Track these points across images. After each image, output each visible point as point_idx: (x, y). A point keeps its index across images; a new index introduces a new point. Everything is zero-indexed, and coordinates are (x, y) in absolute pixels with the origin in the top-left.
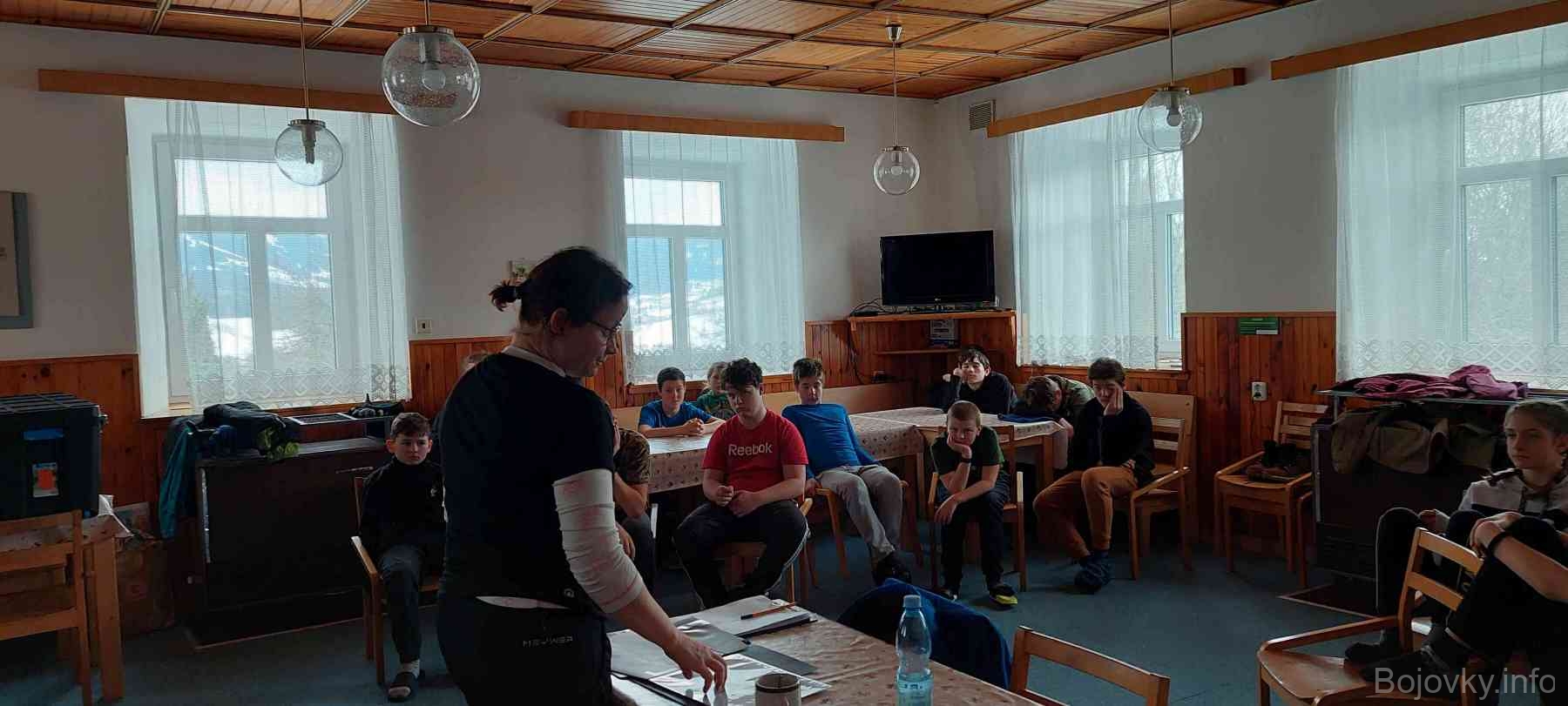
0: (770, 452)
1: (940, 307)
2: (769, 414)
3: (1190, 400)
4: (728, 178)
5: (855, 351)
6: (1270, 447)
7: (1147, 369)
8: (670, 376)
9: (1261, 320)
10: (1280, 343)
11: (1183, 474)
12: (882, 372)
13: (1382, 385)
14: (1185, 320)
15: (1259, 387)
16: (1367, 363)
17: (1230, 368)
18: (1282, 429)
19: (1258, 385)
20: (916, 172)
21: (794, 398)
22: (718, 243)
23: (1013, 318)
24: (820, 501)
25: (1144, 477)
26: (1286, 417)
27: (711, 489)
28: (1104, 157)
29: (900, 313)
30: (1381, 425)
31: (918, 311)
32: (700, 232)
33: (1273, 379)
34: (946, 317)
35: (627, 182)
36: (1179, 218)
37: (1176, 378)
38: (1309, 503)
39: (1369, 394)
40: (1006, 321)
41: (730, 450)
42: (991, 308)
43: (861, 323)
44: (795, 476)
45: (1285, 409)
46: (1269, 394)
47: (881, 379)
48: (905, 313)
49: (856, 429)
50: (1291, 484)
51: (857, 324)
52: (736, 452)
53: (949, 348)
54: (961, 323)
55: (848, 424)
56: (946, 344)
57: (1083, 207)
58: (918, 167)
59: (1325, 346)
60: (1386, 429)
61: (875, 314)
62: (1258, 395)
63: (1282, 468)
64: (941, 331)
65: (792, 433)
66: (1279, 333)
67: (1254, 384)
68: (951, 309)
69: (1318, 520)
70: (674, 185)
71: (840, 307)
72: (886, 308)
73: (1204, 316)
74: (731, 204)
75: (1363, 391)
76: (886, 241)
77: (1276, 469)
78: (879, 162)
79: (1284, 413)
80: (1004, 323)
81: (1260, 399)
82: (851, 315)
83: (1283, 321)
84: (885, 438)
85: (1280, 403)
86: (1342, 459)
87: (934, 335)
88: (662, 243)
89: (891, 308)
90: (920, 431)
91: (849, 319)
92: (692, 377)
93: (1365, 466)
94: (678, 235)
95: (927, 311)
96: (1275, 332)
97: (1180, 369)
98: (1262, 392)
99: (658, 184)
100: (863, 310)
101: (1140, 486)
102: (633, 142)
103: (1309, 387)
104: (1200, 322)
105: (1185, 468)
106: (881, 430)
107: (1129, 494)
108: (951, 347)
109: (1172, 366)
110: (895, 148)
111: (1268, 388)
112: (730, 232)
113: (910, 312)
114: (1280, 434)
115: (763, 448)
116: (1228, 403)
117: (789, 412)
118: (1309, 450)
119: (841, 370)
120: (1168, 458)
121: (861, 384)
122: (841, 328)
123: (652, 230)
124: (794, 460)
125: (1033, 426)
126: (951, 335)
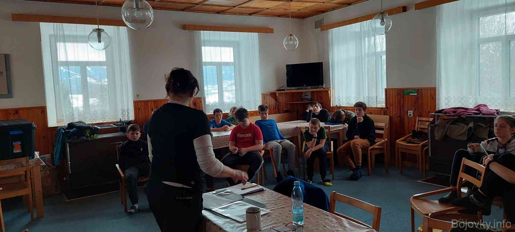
0: (251, 136)
1: (305, 87)
2: (251, 124)
3: (388, 117)
4: (236, 46)
5: (278, 103)
6: (414, 131)
7: (374, 107)
8: (217, 111)
9: (411, 90)
10: (418, 98)
11: (386, 141)
12: (287, 109)
13: (452, 111)
14: (386, 90)
15: (411, 112)
16: (446, 104)
17: (401, 106)
18: (418, 126)
19: (410, 112)
20: (297, 43)
21: (259, 118)
22: (233, 67)
23: (329, 91)
24: (267, 152)
25: (373, 143)
26: (419, 122)
27: (231, 147)
28: (359, 37)
29: (293, 90)
30: (451, 124)
31: (298, 89)
32: (227, 64)
33: (415, 110)
34: (308, 91)
35: (203, 48)
36: (384, 57)
37: (383, 110)
38: (427, 150)
39: (447, 114)
40: (328, 91)
41: (238, 135)
42: (322, 88)
43: (280, 93)
44: (260, 143)
45: (419, 119)
46: (414, 115)
47: (287, 111)
48: (294, 90)
49: (279, 128)
50: (421, 144)
51: (279, 93)
52: (240, 136)
53: (309, 101)
54: (312, 92)
55: (276, 126)
56: (308, 100)
57: (352, 54)
58: (298, 41)
59: (433, 98)
60: (452, 125)
61: (284, 90)
62: (410, 115)
63: (418, 139)
64: (306, 95)
65: (258, 130)
66: (417, 94)
67: (409, 111)
68: (309, 88)
69: (430, 155)
70: (218, 48)
71: (273, 88)
72: (288, 88)
73: (392, 89)
74: (237, 54)
75: (445, 113)
76: (288, 66)
77: (416, 139)
78: (285, 40)
79: (419, 121)
80: (326, 93)
81: (411, 116)
82: (276, 91)
83: (419, 91)
84: (288, 131)
85: (417, 117)
86: (438, 136)
87: (304, 97)
88: (214, 67)
89: (289, 88)
90: (299, 128)
91: (276, 92)
92: (225, 112)
93: (445, 138)
94: (219, 65)
95: (302, 89)
96: (416, 94)
97: (385, 107)
98: (412, 114)
99: (212, 48)
100: (281, 89)
101: (371, 145)
102: (205, 35)
103: (427, 112)
104: (391, 91)
105: (386, 139)
106: (286, 128)
107: (368, 148)
108: (310, 101)
109: (382, 106)
110: (291, 35)
111: (414, 113)
112: (237, 64)
113: (296, 90)
114: (417, 128)
115: (250, 135)
116: (400, 118)
117: (257, 122)
118: (427, 133)
119: (273, 109)
120: (381, 136)
121: (280, 113)
122: (273, 95)
123: (211, 64)
124: (259, 139)
125: (336, 126)
126: (309, 97)
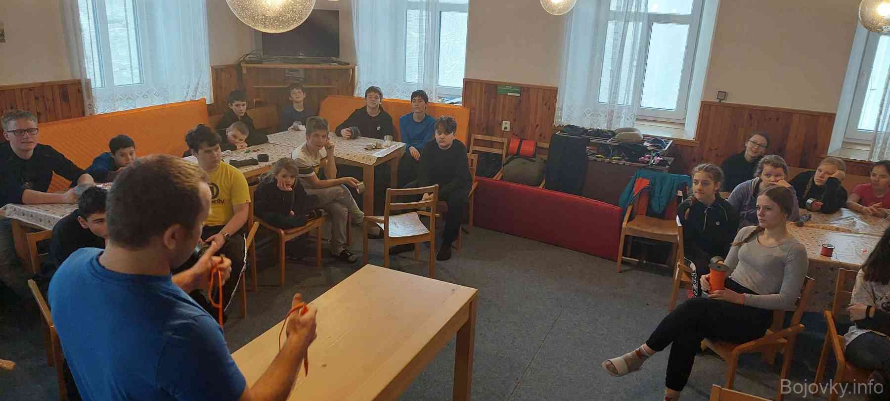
9: (511, 87)
10: (521, 101)
14: (467, 82)
15: (506, 124)
17: (490, 112)
23: (351, 69)
33: (515, 120)
40: (348, 70)
42: (337, 62)
43: (251, 69)
46: (511, 128)
51: (247, 68)
61: (261, 62)
64: (294, 71)
67: (504, 122)
71: (231, 57)
73: (476, 81)
81: (507, 130)
82: (241, 62)
83: (524, 90)
91: (241, 65)
96: (519, 95)
98: (508, 126)
100: (247, 58)
104: (475, 84)
111: (511, 124)
122: (235, 70)
126: (301, 74)
